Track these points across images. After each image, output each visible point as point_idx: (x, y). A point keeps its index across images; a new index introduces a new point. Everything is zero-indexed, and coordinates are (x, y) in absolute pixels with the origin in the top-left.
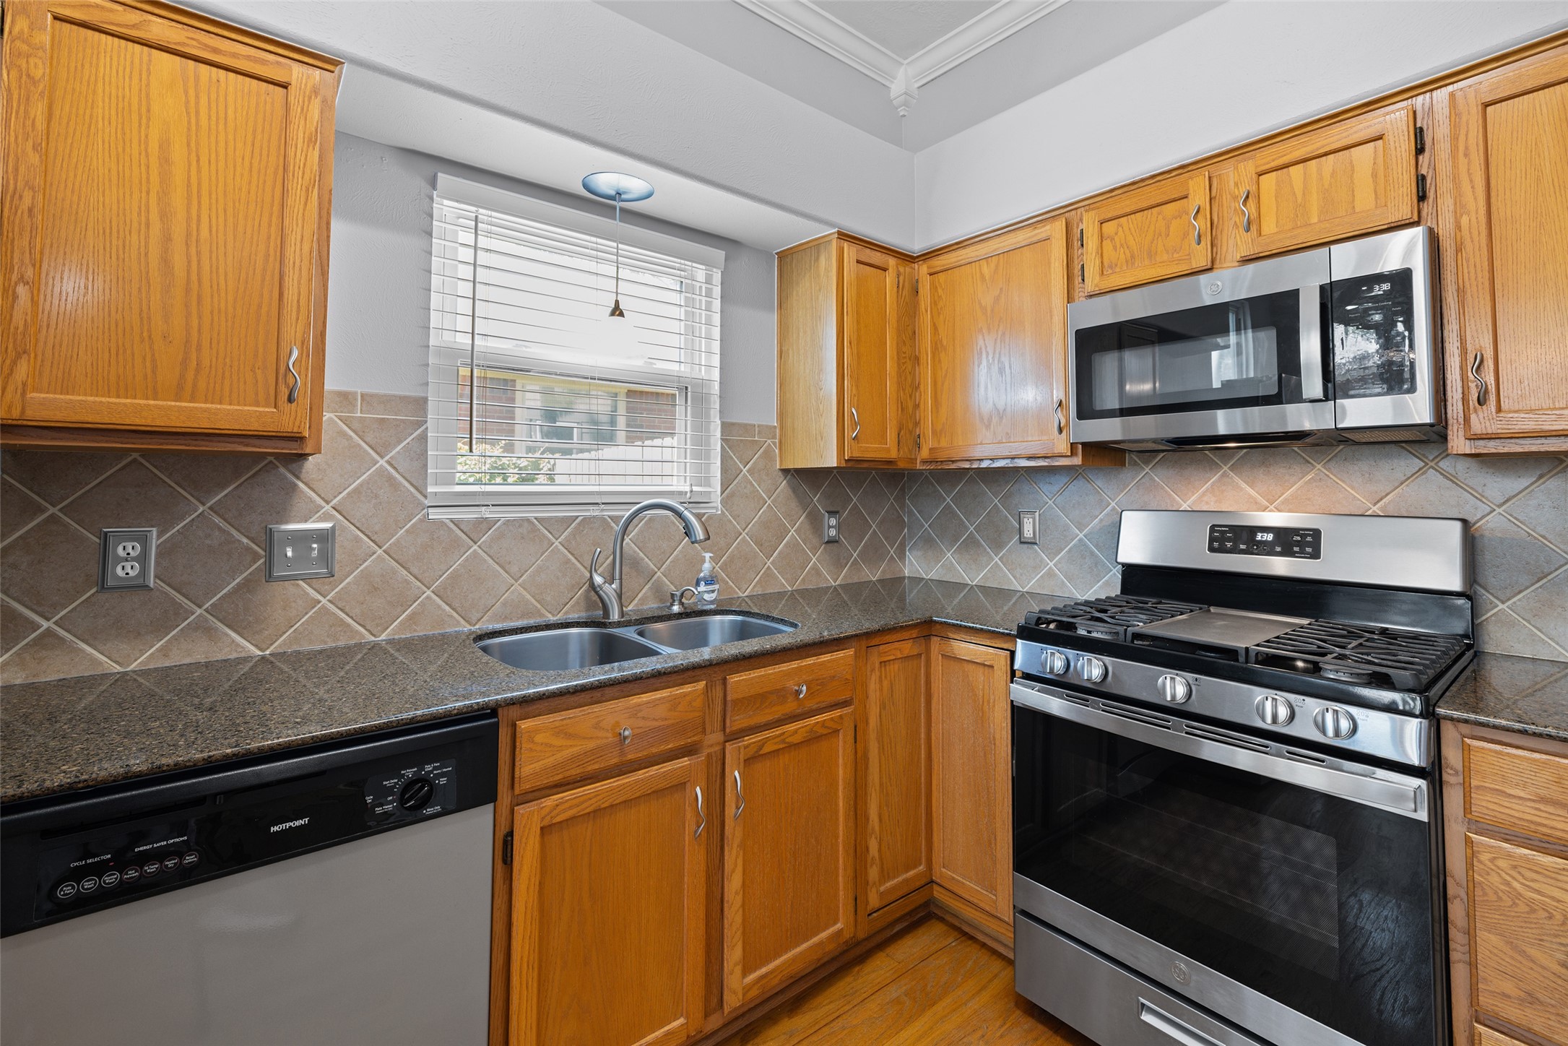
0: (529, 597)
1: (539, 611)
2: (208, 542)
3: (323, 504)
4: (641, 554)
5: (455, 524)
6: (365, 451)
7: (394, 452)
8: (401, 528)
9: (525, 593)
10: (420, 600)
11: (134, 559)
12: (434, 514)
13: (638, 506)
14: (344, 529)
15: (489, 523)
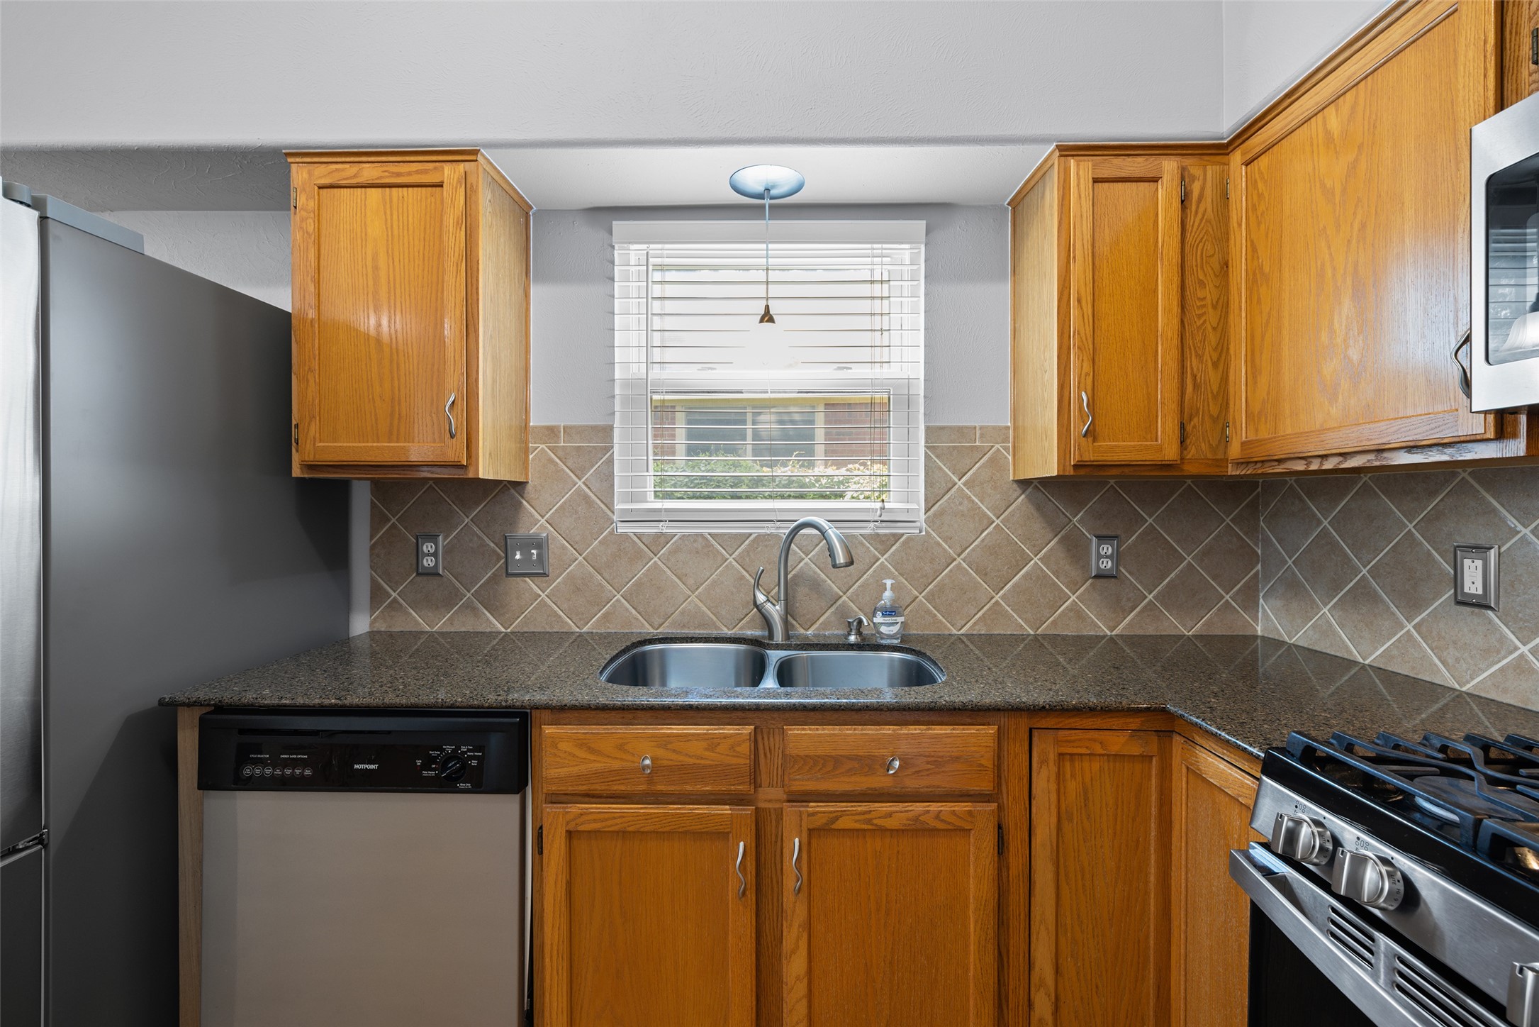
0: (704, 608)
1: (714, 623)
2: (471, 545)
3: (540, 518)
4: (823, 576)
5: (638, 538)
6: (567, 474)
7: (588, 475)
8: (595, 540)
9: (701, 605)
10: (612, 601)
11: (432, 555)
12: (623, 529)
13: (796, 523)
14: (554, 539)
15: (666, 538)
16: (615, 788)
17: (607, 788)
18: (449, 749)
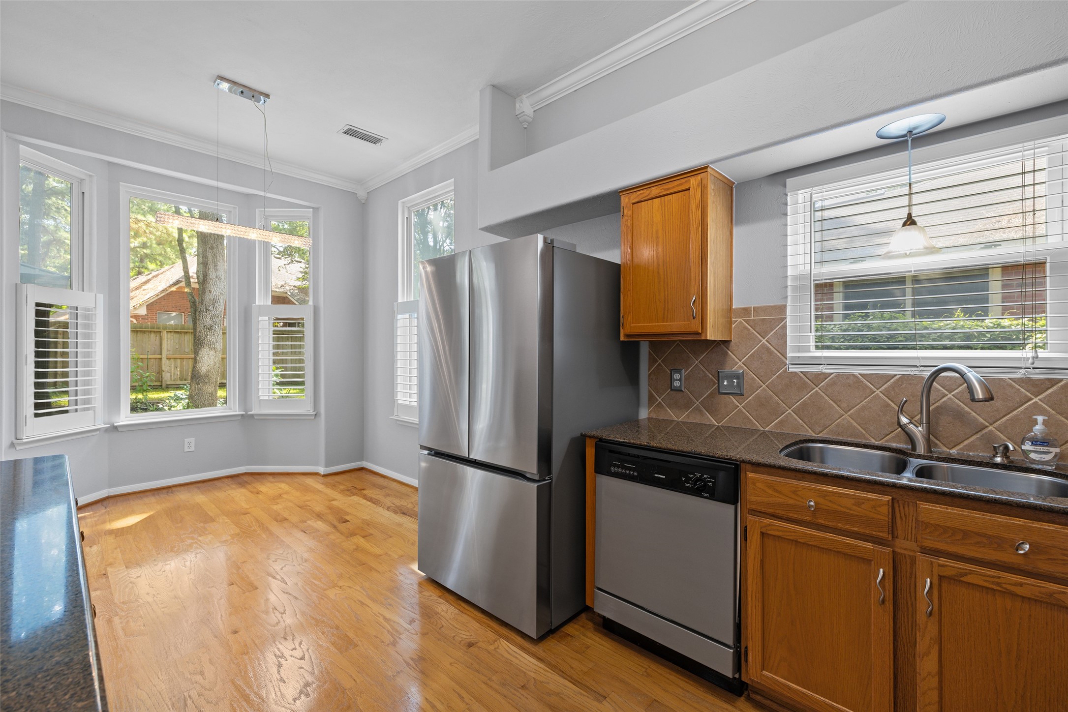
0: (855, 424)
1: (864, 435)
2: (699, 375)
3: (738, 361)
5: (804, 375)
6: (756, 336)
7: (769, 335)
8: (774, 375)
9: (852, 421)
10: (785, 414)
11: (678, 380)
12: (792, 369)
14: (747, 374)
15: (826, 376)
16: (791, 515)
17: (785, 513)
18: (698, 475)
